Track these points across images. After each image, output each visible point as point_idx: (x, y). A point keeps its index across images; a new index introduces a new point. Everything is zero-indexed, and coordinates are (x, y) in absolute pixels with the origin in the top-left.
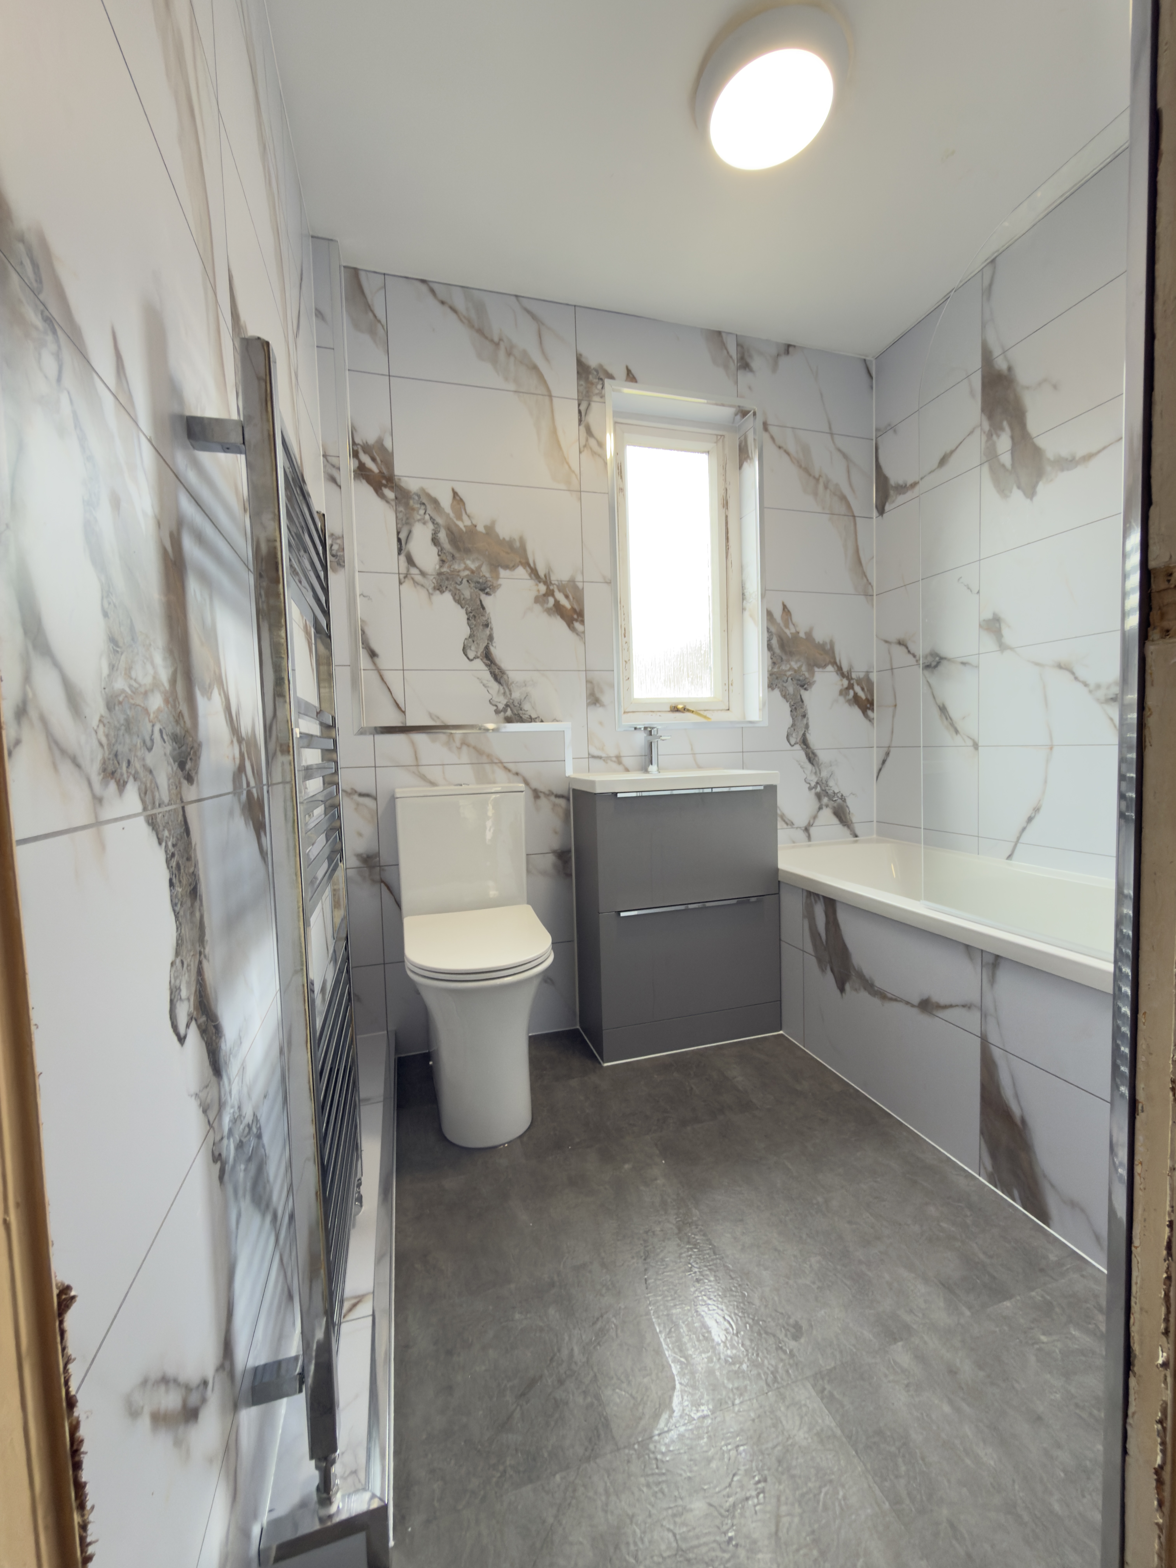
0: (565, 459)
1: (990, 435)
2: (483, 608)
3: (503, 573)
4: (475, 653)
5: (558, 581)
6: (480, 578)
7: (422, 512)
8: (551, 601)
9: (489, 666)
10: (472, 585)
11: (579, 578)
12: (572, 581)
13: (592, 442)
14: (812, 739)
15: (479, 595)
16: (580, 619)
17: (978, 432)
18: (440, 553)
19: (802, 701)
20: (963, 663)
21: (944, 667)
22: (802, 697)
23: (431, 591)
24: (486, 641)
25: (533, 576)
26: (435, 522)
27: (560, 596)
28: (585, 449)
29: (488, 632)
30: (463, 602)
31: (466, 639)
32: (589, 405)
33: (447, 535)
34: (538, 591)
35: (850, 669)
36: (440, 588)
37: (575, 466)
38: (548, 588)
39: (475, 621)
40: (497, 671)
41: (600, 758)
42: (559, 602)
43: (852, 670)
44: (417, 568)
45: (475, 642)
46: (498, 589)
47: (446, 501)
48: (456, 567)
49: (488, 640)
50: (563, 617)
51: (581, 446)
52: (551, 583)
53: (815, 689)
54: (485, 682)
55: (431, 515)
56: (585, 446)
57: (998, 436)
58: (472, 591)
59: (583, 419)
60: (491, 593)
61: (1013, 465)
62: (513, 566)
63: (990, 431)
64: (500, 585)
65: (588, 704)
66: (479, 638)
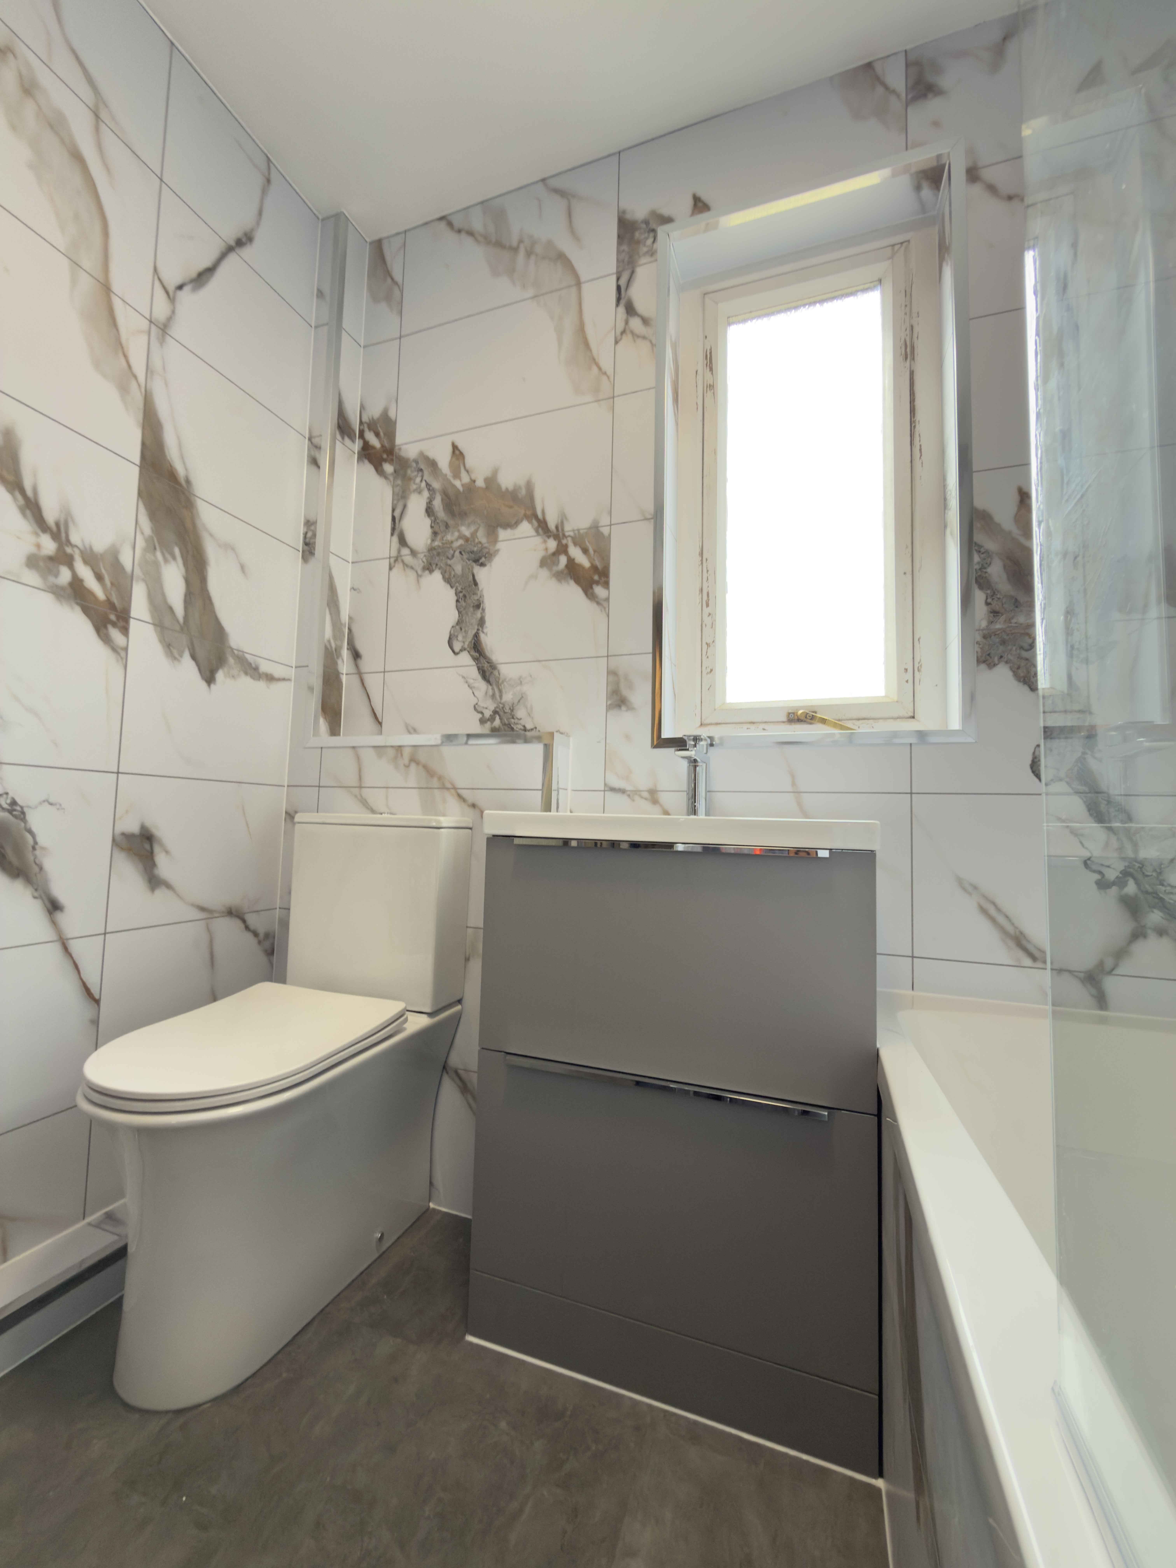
0: (594, 359)
2: (476, 584)
4: (462, 644)
5: (573, 530)
6: (475, 546)
7: (418, 480)
8: (563, 560)
9: (478, 660)
10: (465, 556)
11: (604, 521)
12: (595, 527)
13: (634, 322)
15: (472, 567)
16: (603, 579)
18: (433, 524)
23: (420, 572)
24: (476, 627)
25: (540, 530)
26: (431, 489)
27: (575, 553)
28: (624, 336)
29: (479, 614)
31: (453, 627)
32: (632, 273)
33: (442, 500)
34: (546, 549)
36: (429, 567)
37: (608, 365)
38: (560, 544)
40: (486, 665)
42: (574, 560)
44: (409, 547)
47: (444, 460)
48: (449, 537)
49: (478, 625)
50: (578, 581)
51: (619, 334)
52: (564, 535)
54: (471, 681)
55: (427, 481)
56: (623, 332)
58: (465, 563)
59: (623, 295)
60: (487, 563)
62: (516, 523)
66: (468, 624)
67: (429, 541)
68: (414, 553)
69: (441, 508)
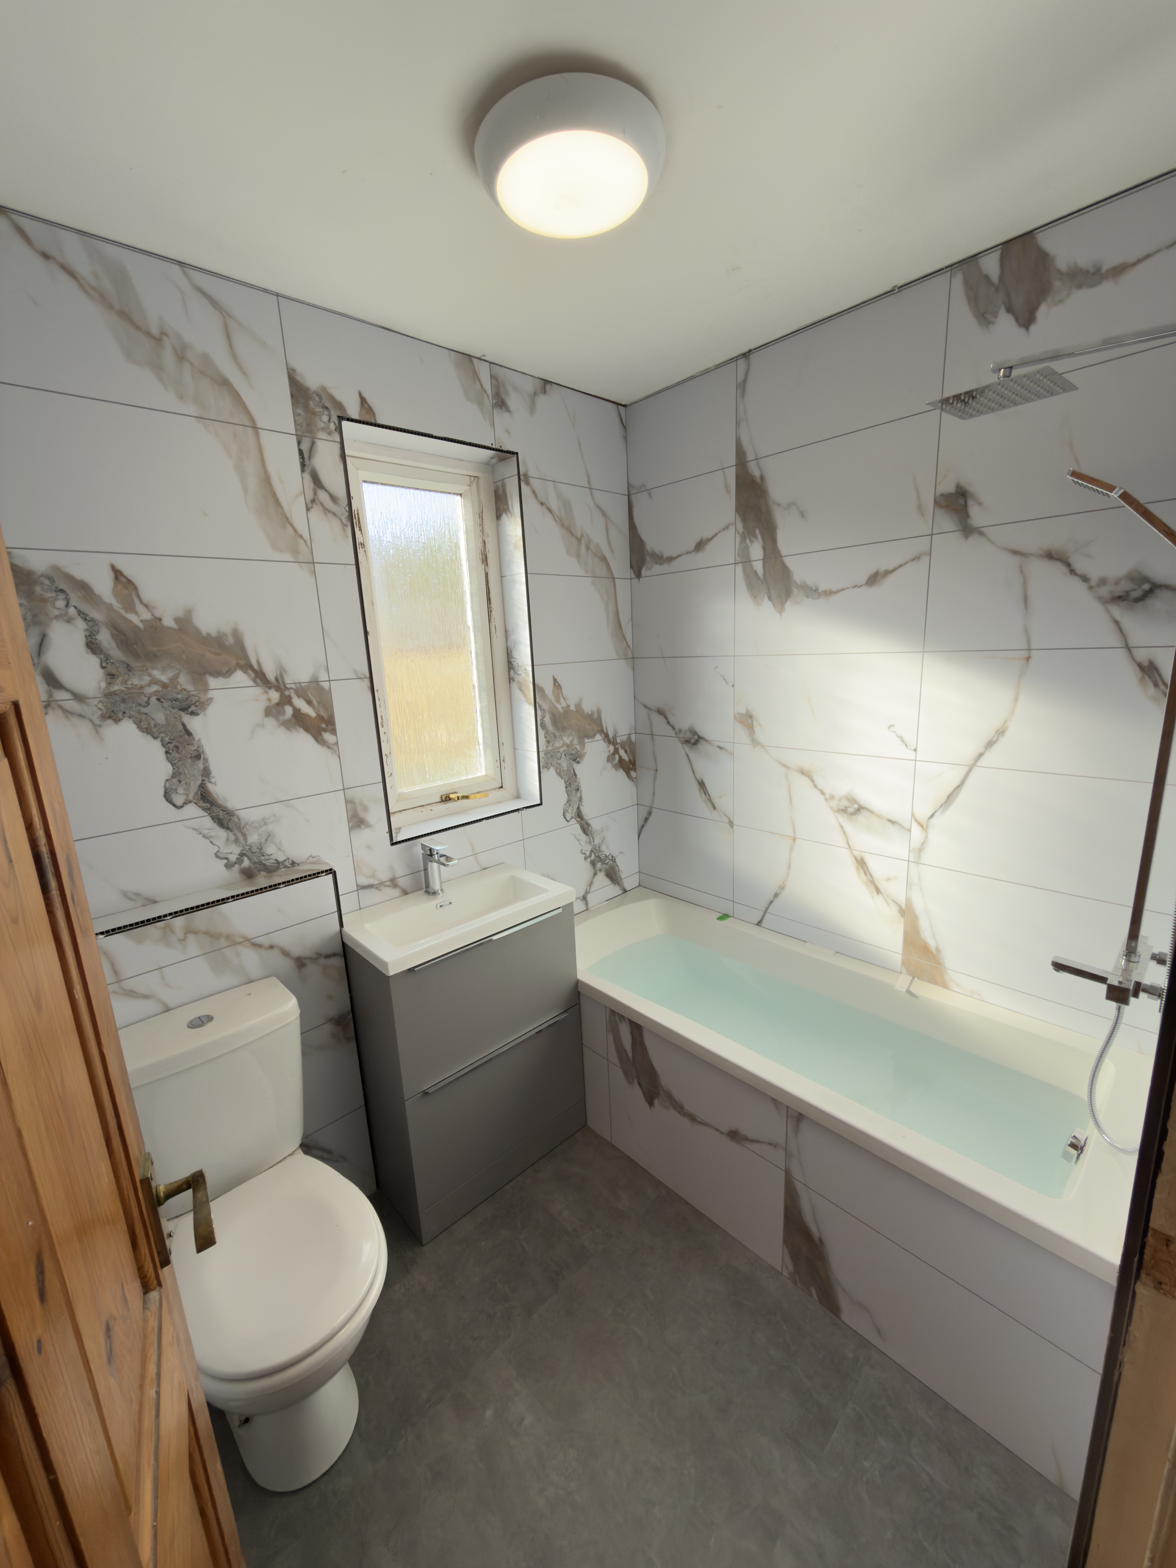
0: (287, 519)
1: (743, 538)
2: (189, 734)
3: (213, 682)
4: (185, 797)
5: (295, 683)
6: (178, 694)
7: (61, 603)
8: (289, 710)
9: (209, 809)
10: (167, 704)
11: (323, 676)
12: (315, 681)
13: (323, 496)
14: (585, 810)
15: (180, 717)
16: (330, 727)
17: (732, 529)
18: (104, 664)
19: (575, 775)
20: (720, 748)
21: (702, 746)
22: (575, 771)
23: (97, 722)
24: (200, 778)
25: (258, 681)
26: (88, 618)
27: (300, 703)
28: (314, 506)
29: (200, 765)
30: (155, 730)
31: (167, 780)
32: (313, 443)
33: (112, 635)
34: (269, 700)
35: (615, 734)
36: (112, 715)
37: (303, 529)
38: (282, 695)
39: (178, 752)
40: (221, 814)
41: (371, 886)
42: (299, 710)
43: (617, 735)
44: (67, 690)
45: (183, 782)
46: (208, 705)
47: (103, 586)
48: (136, 681)
49: (202, 776)
50: (307, 729)
51: (308, 501)
52: (285, 687)
53: (586, 761)
54: (206, 832)
55: (79, 607)
56: (313, 501)
57: (751, 542)
58: (168, 712)
59: (307, 462)
60: (199, 712)
61: (764, 574)
62: (228, 671)
63: (743, 532)
64: (211, 699)
65: (351, 829)
66: (188, 776)
67: (103, 685)
68: (79, 698)
69: (114, 645)
